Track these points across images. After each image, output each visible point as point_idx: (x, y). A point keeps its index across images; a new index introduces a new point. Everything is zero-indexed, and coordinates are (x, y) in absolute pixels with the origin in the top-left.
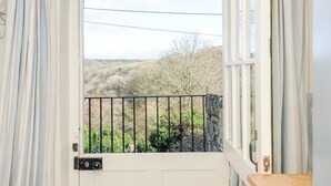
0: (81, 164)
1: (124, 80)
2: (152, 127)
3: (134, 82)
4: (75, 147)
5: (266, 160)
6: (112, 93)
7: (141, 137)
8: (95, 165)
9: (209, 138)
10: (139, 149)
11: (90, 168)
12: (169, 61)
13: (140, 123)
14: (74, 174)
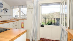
0: (41, 26)
1: (44, 16)
2: (48, 22)
3: (45, 16)
4: (41, 24)
5: (68, 27)
6: (43, 18)
7: (46, 23)
8: (43, 26)
9: (57, 24)
10: (46, 25)
11: (43, 27)
12: (50, 14)
13: (46, 21)
14: (41, 27)
